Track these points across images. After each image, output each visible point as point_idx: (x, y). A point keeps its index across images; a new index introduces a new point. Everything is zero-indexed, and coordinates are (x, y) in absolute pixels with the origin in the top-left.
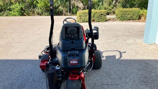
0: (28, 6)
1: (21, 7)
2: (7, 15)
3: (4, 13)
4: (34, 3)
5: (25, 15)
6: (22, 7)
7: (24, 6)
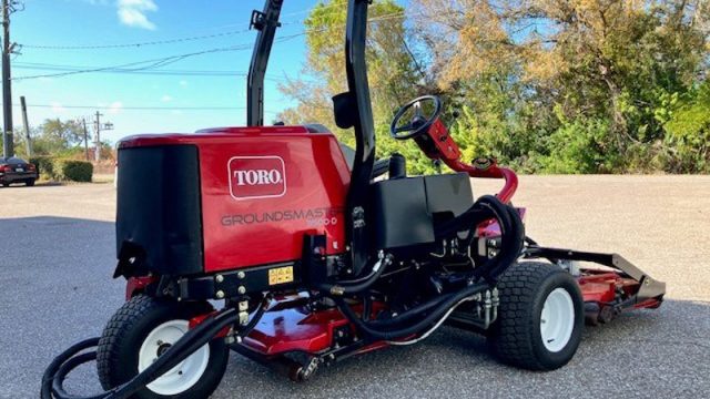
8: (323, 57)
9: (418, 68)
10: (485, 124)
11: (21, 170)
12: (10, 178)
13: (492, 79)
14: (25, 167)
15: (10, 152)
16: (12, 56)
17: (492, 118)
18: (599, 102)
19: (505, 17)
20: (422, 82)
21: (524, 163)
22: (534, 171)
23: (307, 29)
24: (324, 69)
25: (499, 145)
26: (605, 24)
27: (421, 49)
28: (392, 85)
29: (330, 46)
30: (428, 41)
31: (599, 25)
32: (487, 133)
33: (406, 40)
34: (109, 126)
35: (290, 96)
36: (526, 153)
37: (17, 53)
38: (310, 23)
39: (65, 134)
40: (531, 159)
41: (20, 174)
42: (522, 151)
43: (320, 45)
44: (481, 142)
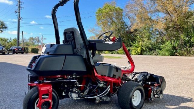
0: (182, 45)
1: (173, 45)
2: (156, 54)
3: (154, 53)
4: (191, 41)
5: (177, 55)
6: (175, 46)
7: (177, 45)
8: (100, 22)
9: (126, 25)
10: (144, 41)
11: (20, 50)
12: (17, 52)
13: (146, 29)
14: (22, 49)
15: (19, 45)
16: (20, 21)
17: (146, 40)
18: (176, 36)
19: (150, 12)
20: (127, 29)
21: (155, 52)
22: (157, 54)
23: (96, 15)
24: (100, 25)
25: (148, 47)
26: (178, 14)
27: (127, 20)
28: (119, 30)
29: (102, 19)
30: (129, 18)
31: (176, 14)
32: (144, 43)
33: (123, 18)
34: (45, 39)
35: (91, 32)
36: (155, 50)
37: (22, 20)
38: (97, 13)
39: (34, 41)
40: (157, 51)
41: (20, 51)
42: (154, 49)
43: (99, 19)
44: (143, 46)
